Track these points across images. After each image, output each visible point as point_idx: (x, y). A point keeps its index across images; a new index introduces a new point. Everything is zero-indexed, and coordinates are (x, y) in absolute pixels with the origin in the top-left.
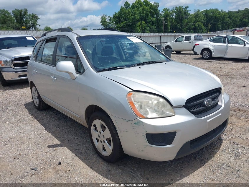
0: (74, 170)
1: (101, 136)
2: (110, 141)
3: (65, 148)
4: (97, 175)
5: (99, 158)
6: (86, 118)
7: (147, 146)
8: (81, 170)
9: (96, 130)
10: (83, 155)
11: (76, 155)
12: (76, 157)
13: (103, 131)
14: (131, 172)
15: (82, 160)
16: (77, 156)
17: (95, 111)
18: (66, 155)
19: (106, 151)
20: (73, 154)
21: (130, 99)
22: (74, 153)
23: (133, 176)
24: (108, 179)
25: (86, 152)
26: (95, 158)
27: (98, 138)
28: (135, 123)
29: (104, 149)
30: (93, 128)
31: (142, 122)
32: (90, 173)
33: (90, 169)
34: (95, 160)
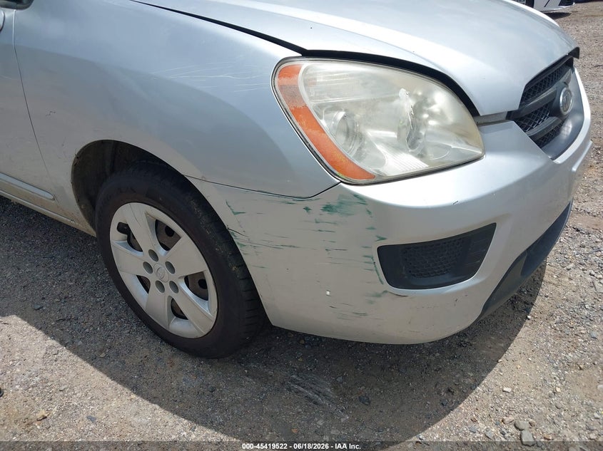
0: (62, 411)
1: (159, 266)
2: (203, 284)
3: (14, 319)
4: (167, 418)
5: (158, 343)
6: (78, 201)
7: (379, 296)
8: (94, 409)
9: (132, 242)
10: (92, 339)
11: (62, 342)
12: (65, 353)
13: (167, 249)
14: (293, 381)
15: (93, 361)
16: (69, 349)
17: (113, 170)
18: (22, 351)
19: (185, 318)
20: (51, 342)
21: (294, 95)
22: (54, 337)
23: (310, 399)
24: (217, 430)
25: (103, 325)
26: (144, 346)
27: (145, 273)
28: (328, 208)
29: (177, 313)
30: (116, 237)
31: (362, 200)
32: (137, 414)
33: (133, 396)
34: (146, 352)
